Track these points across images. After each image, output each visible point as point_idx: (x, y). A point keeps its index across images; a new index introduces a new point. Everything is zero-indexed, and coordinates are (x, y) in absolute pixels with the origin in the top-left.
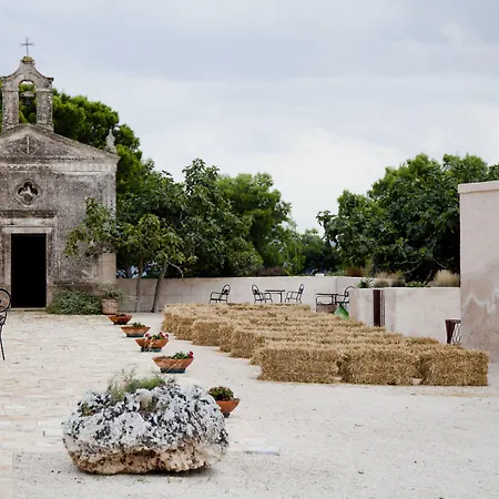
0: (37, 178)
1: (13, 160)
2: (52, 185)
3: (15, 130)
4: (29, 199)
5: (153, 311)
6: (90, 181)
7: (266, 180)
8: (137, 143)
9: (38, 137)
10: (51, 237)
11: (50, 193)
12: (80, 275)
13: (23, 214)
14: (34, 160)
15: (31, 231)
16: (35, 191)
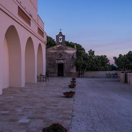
0: (62, 53)
1: (58, 50)
2: (65, 55)
3: (58, 45)
4: (61, 57)
5: (83, 77)
6: (71, 54)
7: (105, 56)
8: (85, 50)
9: (62, 46)
10: (64, 64)
11: (64, 56)
12: (70, 71)
13: (59, 60)
14: (61, 50)
15: (61, 63)
16: (62, 56)
